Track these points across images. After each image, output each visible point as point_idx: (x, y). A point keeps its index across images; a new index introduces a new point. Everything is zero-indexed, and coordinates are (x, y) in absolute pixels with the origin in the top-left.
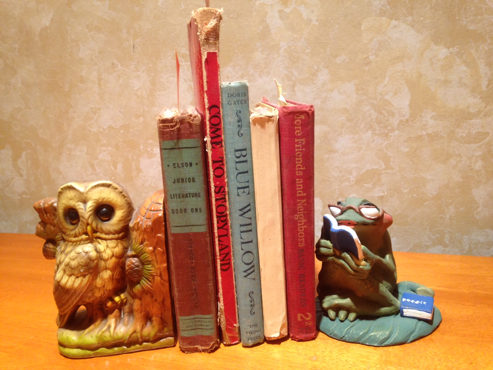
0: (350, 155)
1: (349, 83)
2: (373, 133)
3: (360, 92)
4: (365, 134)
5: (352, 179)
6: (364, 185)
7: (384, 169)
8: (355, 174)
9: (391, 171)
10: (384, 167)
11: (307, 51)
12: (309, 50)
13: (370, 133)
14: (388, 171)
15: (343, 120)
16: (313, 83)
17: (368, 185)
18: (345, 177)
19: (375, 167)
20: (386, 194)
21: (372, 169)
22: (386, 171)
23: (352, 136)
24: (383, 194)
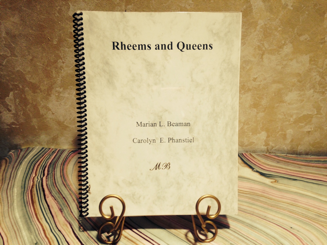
0: (295, 105)
1: (306, 55)
2: (314, 91)
3: (312, 63)
4: (308, 91)
5: (292, 120)
6: (299, 124)
7: (316, 115)
8: (294, 117)
9: (319, 116)
10: (316, 113)
11: (279, 29)
12: (281, 29)
13: (312, 90)
14: (318, 116)
15: (295, 81)
16: (279, 53)
17: (302, 124)
18: (287, 119)
19: (310, 113)
20: (312, 129)
21: (308, 114)
22: (316, 116)
23: (299, 92)
24: (310, 130)
